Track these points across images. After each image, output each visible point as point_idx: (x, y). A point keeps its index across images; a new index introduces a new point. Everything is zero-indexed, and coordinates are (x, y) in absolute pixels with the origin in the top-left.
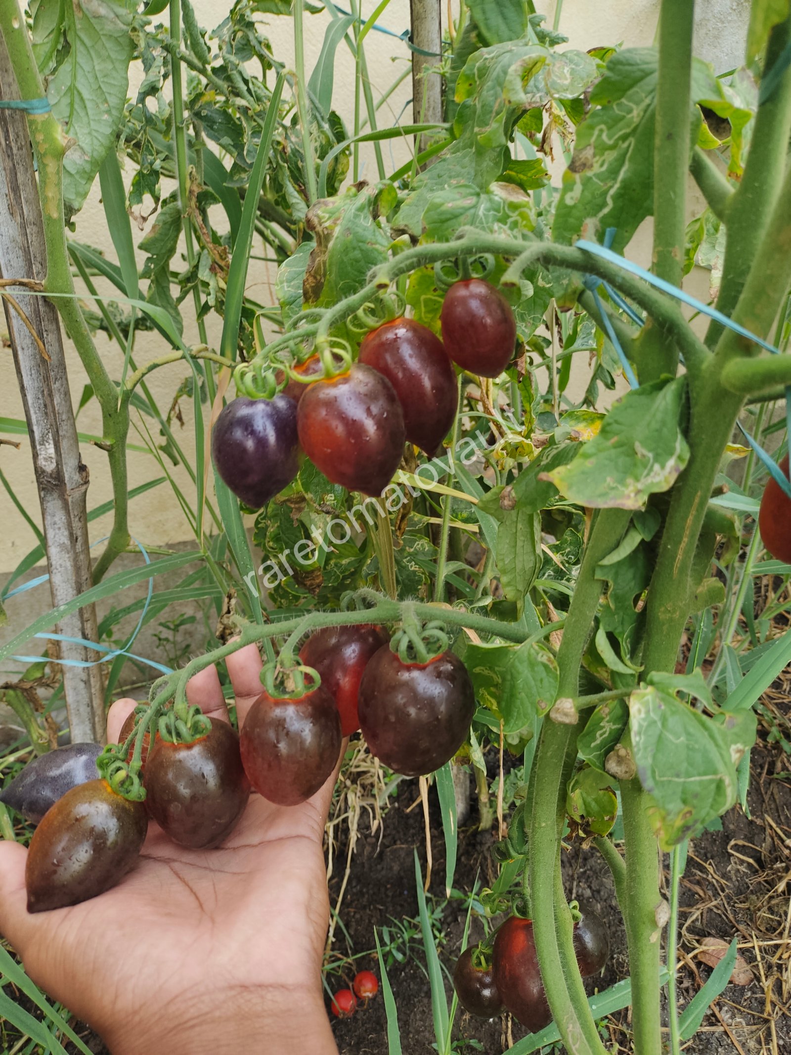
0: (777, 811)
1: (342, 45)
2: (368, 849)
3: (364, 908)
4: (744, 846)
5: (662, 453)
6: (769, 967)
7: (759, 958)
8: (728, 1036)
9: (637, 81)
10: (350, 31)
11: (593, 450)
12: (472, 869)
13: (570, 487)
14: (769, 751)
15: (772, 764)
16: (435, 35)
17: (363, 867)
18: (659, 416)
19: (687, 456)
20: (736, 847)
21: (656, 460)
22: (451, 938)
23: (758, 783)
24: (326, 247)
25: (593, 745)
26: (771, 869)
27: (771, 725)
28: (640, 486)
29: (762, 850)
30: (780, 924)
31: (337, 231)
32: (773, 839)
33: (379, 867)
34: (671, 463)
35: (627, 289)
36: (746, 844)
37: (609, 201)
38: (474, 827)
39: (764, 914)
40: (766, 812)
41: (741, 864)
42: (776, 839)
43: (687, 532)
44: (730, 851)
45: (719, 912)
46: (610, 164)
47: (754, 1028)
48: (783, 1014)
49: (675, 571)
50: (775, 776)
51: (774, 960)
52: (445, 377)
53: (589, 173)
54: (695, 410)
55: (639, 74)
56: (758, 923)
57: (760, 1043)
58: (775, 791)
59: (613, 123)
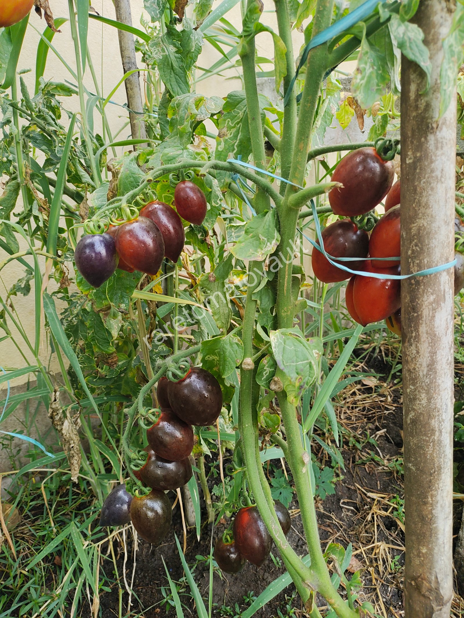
0: (361, 480)
1: (95, 108)
2: (145, 551)
3: (147, 585)
4: (348, 502)
5: (270, 238)
6: (371, 562)
7: (365, 557)
8: (357, 603)
9: (239, 102)
10: (98, 103)
11: (243, 240)
12: (207, 546)
13: (236, 254)
14: (351, 451)
15: (354, 458)
16: (140, 105)
17: (144, 562)
18: (267, 224)
19: (280, 239)
20: (344, 503)
21: (268, 241)
22: (202, 587)
23: (349, 468)
24: (117, 177)
25: (263, 379)
26: (363, 510)
27: (349, 437)
28: (263, 252)
29: (357, 502)
30: (372, 537)
31: (122, 170)
32: (361, 495)
33: (153, 560)
34: (274, 242)
35: (247, 176)
36: (349, 501)
37: (235, 148)
38: (205, 523)
39: (364, 534)
40: (355, 482)
41: (348, 512)
42: (362, 495)
43: (287, 273)
44: (341, 505)
45: (342, 539)
46: (234, 134)
47: (369, 595)
48: (382, 584)
49: (285, 292)
50: (356, 463)
51: (373, 556)
52: (178, 225)
53: (226, 138)
54: (281, 220)
55: (240, 99)
56: (362, 539)
57: (374, 603)
58: (358, 471)
59: (233, 118)
